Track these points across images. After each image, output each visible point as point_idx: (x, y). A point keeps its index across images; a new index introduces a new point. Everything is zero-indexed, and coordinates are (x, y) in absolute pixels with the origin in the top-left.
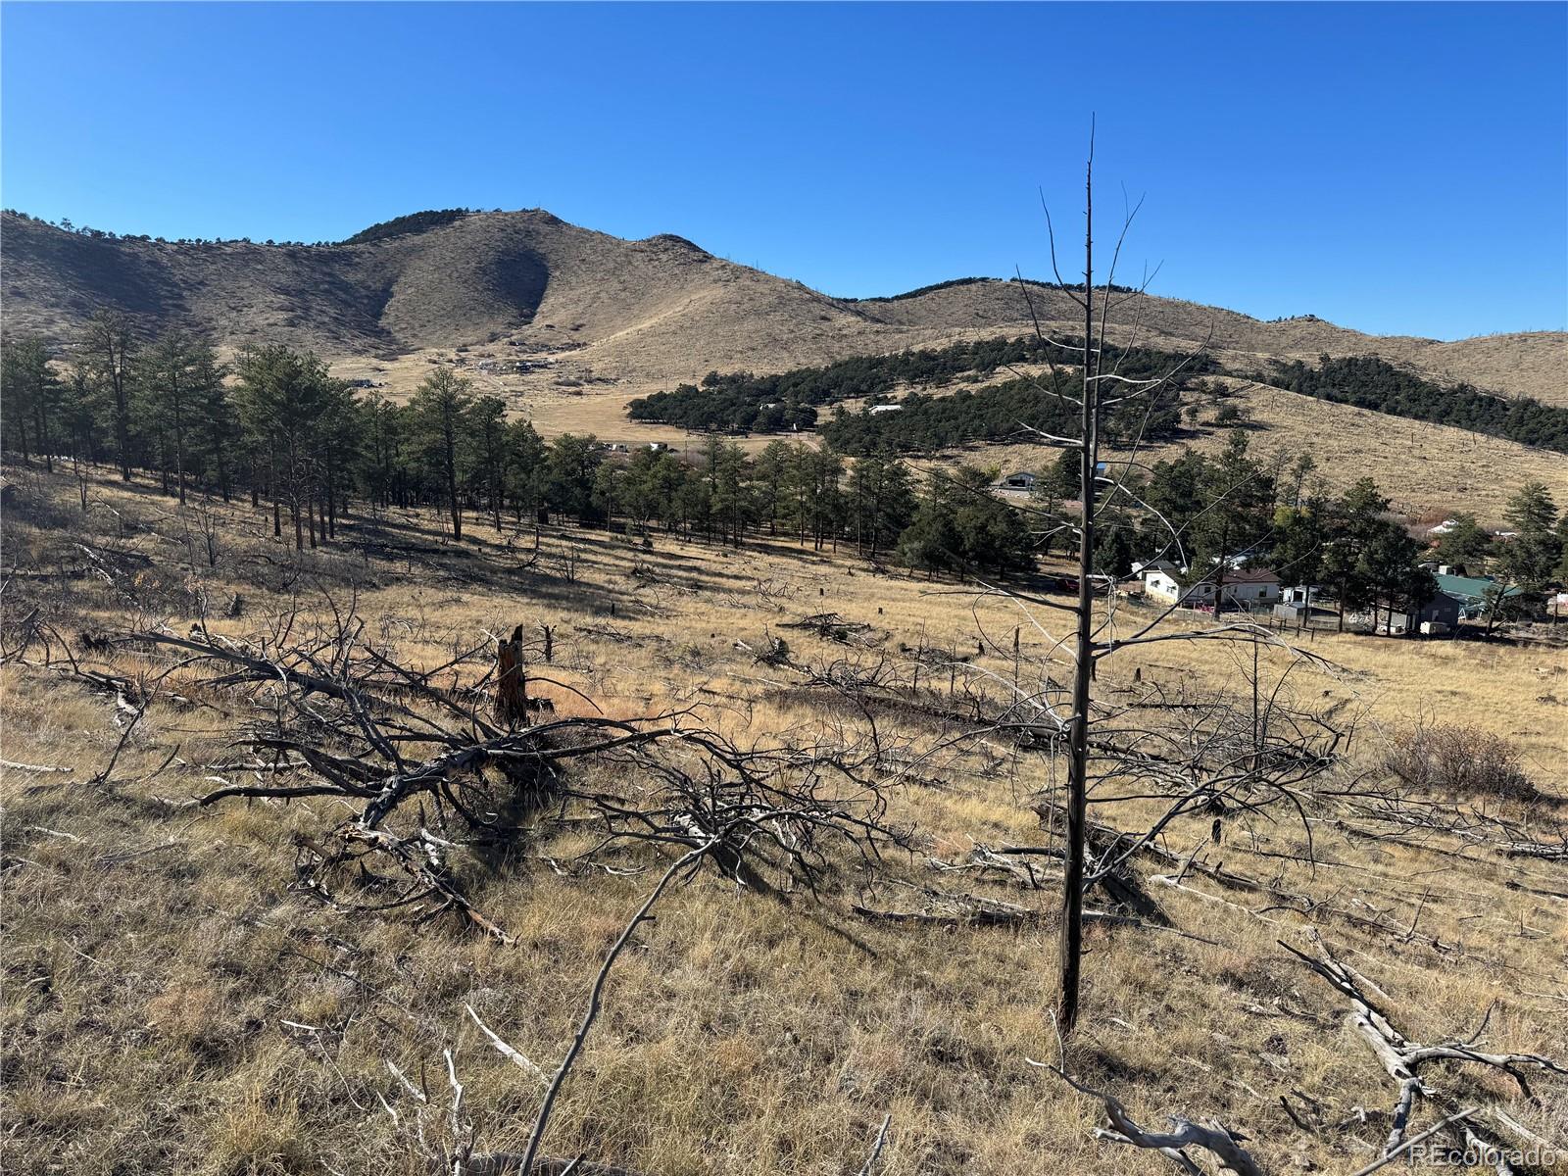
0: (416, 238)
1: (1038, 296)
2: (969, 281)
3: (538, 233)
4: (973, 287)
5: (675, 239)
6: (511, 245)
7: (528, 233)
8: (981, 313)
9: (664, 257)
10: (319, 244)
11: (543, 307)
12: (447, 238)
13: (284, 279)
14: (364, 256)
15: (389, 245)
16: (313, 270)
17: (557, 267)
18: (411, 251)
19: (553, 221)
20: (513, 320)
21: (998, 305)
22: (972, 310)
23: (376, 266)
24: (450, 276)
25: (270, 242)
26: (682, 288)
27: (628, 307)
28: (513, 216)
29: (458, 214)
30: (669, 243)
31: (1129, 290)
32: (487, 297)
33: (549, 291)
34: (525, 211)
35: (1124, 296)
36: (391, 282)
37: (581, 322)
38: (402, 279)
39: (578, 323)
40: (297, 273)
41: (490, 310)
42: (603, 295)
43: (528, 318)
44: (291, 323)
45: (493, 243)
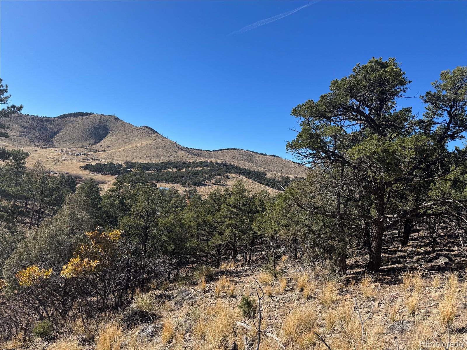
0: (74, 119)
1: (252, 155)
2: (235, 149)
3: (111, 122)
4: (234, 151)
5: (148, 127)
6: (101, 124)
7: (107, 121)
8: (234, 157)
9: (142, 131)
10: (43, 117)
11: (103, 141)
12: (82, 120)
13: (26, 124)
14: (56, 121)
15: (64, 119)
16: (38, 123)
17: (112, 131)
18: (70, 122)
19: (117, 119)
20: (91, 143)
21: (239, 156)
22: (232, 156)
23: (58, 124)
24: (78, 129)
25: (28, 114)
26: (143, 140)
27: (126, 143)
28: (105, 116)
29: (91, 114)
30: (146, 128)
31: (278, 157)
32: (87, 136)
33: (107, 137)
34: (110, 115)
35: (276, 158)
36: (60, 129)
37: (110, 145)
38: (64, 129)
39: (109, 145)
40: (32, 123)
41: (86, 139)
42: (121, 139)
43: (96, 143)
44: (20, 136)
45: (95, 123)
